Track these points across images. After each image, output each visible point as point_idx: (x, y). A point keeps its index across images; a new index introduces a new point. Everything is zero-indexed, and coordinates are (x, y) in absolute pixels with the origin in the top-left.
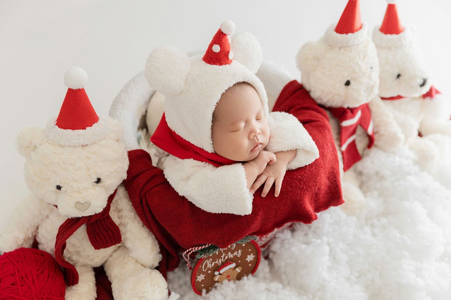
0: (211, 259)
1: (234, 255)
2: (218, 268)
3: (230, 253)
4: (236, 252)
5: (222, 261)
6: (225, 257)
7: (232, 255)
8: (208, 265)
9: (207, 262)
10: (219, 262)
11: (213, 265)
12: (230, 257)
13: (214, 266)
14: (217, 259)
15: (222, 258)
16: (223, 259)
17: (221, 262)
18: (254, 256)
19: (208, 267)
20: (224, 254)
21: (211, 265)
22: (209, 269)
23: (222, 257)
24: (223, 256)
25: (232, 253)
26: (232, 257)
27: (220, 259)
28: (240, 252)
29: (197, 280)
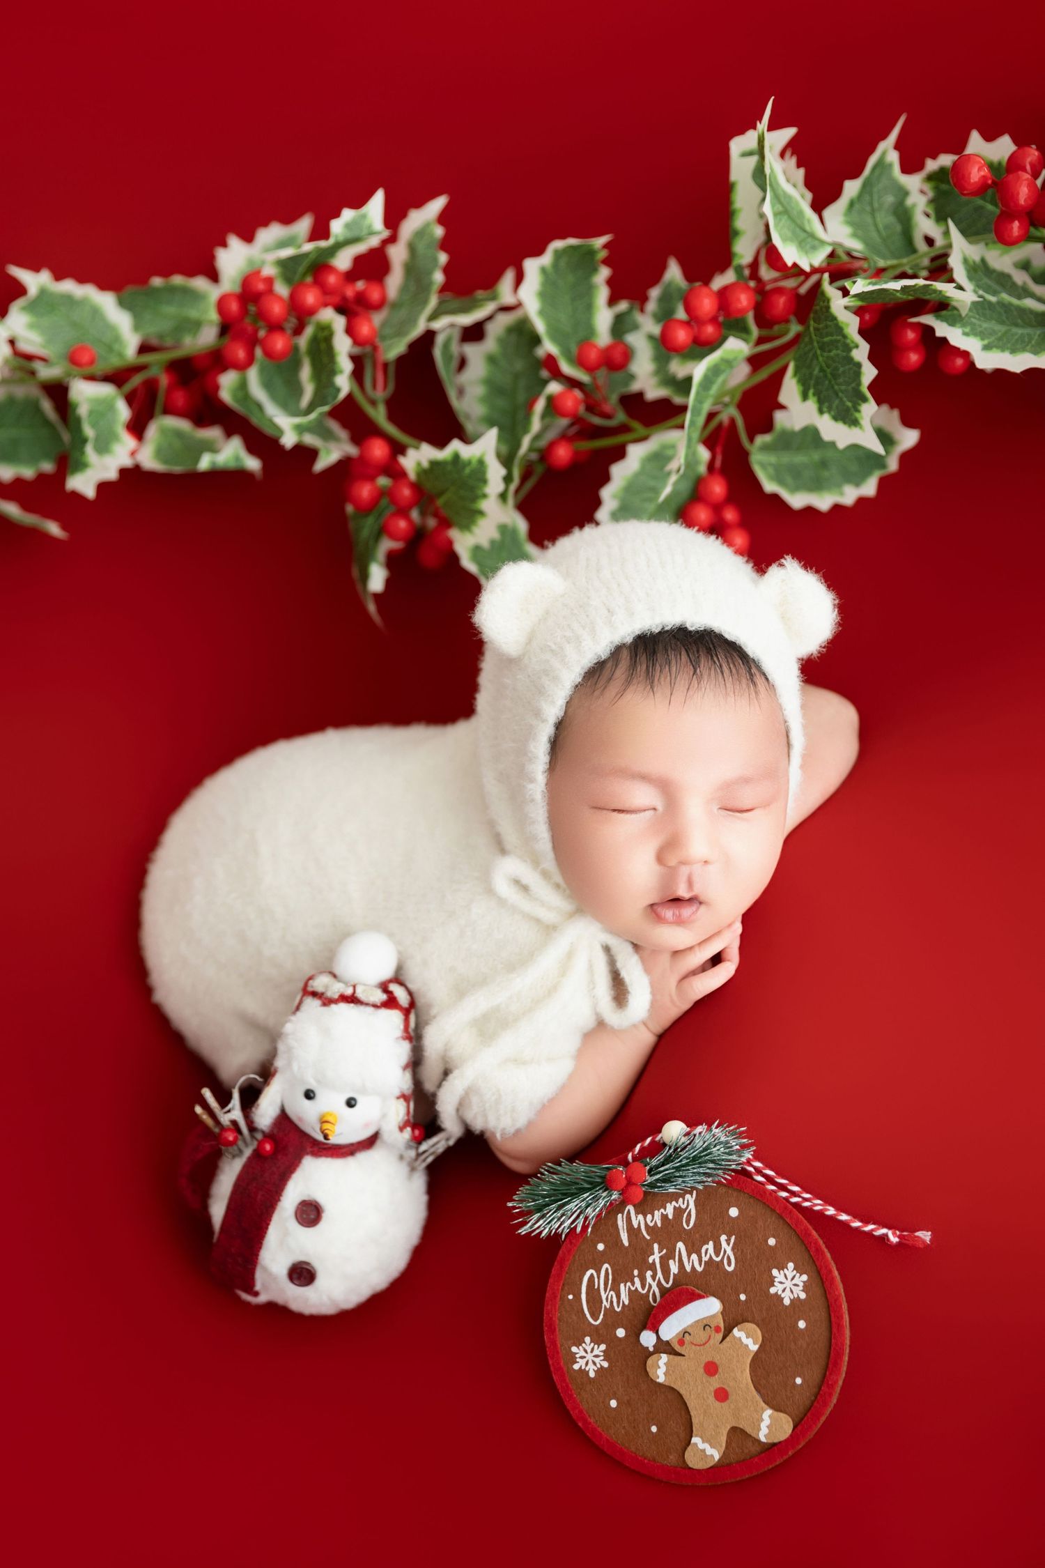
0: (606, 1266)
1: (705, 1259)
2: (652, 1316)
3: (680, 1245)
4: (711, 1243)
5: (659, 1284)
6: (664, 1262)
7: (694, 1257)
8: (604, 1296)
9: (591, 1277)
10: (652, 1285)
11: (625, 1298)
12: (688, 1268)
13: (630, 1300)
14: (636, 1272)
15: (652, 1267)
16: (659, 1275)
17: (655, 1288)
18: (805, 1277)
19: (606, 1304)
20: (656, 1246)
21: (618, 1296)
22: (613, 1319)
23: (651, 1260)
24: (655, 1257)
25: (694, 1248)
26: (699, 1269)
27: (649, 1273)
28: (727, 1248)
29: (576, 1367)
